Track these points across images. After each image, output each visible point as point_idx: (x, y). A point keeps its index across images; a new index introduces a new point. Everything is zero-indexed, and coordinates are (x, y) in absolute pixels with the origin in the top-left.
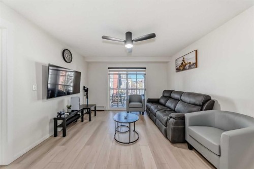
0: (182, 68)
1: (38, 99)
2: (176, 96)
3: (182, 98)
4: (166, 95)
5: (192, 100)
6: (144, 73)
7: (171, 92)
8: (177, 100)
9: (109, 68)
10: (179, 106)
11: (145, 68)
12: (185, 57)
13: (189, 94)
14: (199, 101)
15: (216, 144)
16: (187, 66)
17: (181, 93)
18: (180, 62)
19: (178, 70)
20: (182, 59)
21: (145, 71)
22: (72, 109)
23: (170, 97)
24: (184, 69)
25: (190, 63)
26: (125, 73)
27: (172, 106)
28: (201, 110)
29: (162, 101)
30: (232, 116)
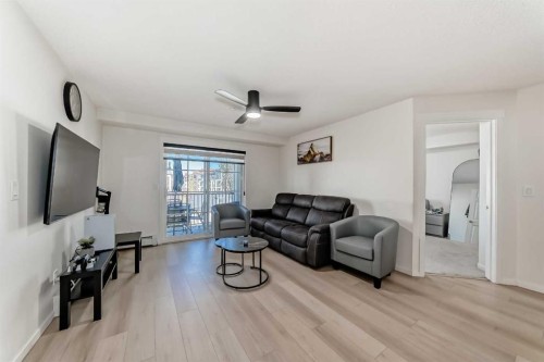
0: (308, 158)
1: (21, 225)
2: (304, 203)
3: (314, 204)
4: (283, 201)
5: (331, 206)
6: (242, 161)
7: (293, 196)
8: (306, 209)
9: (166, 145)
10: (311, 217)
11: (244, 153)
12: (314, 143)
13: (325, 199)
14: (338, 206)
15: (369, 248)
16: (317, 157)
17: (311, 198)
18: (305, 150)
19: (302, 161)
20: (308, 145)
21: (243, 158)
22: (97, 247)
23: (292, 206)
24: (312, 161)
25: (321, 153)
26: (203, 158)
27: (299, 218)
28: (343, 218)
29: (279, 212)
30: (372, 220)
